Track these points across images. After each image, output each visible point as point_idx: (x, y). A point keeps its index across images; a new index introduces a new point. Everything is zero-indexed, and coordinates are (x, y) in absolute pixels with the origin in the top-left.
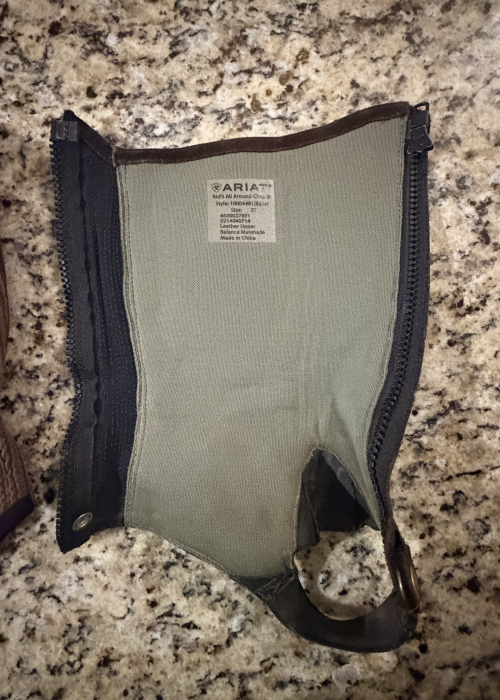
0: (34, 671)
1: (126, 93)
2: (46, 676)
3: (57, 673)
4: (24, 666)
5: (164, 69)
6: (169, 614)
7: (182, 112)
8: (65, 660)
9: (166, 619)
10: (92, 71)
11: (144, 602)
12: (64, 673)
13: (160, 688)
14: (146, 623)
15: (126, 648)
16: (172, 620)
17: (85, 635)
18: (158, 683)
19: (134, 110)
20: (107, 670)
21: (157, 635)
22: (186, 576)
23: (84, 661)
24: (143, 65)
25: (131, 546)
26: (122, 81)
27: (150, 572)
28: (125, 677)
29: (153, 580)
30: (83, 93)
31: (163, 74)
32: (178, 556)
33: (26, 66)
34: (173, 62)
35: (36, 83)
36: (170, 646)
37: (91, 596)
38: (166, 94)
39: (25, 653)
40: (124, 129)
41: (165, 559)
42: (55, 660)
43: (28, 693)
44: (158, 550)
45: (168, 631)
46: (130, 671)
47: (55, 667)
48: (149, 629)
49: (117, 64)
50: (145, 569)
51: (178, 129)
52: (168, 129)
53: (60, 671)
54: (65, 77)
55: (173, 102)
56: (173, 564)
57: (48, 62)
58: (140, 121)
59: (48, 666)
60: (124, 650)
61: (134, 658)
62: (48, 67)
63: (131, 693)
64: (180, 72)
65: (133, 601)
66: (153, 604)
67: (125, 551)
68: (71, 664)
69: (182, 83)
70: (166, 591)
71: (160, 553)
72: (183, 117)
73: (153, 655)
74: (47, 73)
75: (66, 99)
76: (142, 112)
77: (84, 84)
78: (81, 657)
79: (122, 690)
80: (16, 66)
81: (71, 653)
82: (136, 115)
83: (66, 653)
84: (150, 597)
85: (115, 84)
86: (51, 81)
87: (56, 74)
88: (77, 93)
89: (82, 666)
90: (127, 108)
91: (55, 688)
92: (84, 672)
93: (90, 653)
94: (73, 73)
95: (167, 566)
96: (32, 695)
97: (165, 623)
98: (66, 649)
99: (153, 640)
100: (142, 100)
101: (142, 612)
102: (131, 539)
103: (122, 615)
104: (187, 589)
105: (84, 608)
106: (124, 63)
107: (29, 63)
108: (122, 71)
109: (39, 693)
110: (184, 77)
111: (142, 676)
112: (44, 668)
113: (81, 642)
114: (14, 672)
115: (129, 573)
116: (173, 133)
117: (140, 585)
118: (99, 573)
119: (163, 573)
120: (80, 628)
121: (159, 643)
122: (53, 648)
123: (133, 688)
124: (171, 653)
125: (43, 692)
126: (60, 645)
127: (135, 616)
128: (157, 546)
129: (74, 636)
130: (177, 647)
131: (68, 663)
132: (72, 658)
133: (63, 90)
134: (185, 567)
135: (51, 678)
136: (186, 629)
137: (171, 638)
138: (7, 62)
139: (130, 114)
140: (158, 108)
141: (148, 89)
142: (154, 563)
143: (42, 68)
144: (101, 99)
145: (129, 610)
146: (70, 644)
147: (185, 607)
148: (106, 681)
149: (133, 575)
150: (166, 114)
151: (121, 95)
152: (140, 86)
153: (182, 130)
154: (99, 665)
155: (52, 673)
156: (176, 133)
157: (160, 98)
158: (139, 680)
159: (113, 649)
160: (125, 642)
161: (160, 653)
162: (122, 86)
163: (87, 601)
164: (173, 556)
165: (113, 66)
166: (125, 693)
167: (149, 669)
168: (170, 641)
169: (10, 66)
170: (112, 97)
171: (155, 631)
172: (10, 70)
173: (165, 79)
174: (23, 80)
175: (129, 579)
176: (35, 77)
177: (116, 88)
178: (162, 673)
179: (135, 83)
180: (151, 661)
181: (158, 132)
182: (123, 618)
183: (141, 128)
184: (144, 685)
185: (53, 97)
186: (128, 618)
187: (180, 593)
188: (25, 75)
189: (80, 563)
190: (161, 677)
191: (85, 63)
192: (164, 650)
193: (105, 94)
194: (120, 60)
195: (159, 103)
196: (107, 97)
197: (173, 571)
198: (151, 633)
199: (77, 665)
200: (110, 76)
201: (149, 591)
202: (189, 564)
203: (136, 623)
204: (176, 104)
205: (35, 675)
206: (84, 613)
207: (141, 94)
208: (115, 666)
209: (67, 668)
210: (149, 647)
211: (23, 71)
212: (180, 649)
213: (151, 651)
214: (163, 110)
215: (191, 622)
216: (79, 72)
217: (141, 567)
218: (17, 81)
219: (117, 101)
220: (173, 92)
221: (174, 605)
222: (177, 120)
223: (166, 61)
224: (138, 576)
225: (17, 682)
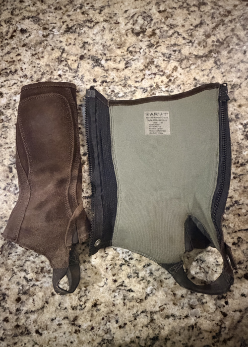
0: (66, 308)
1: (108, 81)
2: (70, 311)
3: (75, 309)
4: (62, 306)
5: (122, 73)
6: (122, 285)
7: (129, 88)
8: (78, 304)
9: (120, 287)
10: (95, 73)
11: (112, 280)
12: (78, 309)
13: (117, 317)
14: (112, 289)
15: (104, 299)
16: (123, 288)
17: (87, 294)
18: (117, 315)
19: (111, 87)
20: (95, 309)
21: (116, 294)
22: (129, 270)
23: (86, 304)
24: (115, 71)
25: (106, 257)
26: (107, 77)
27: (114, 267)
28: (103, 312)
29: (115, 271)
30: (92, 81)
31: (122, 74)
32: (126, 261)
33: (71, 71)
34: (126, 70)
35: (74, 77)
36: (122, 299)
37: (90, 277)
38: (123, 82)
39: (62, 301)
40: (107, 94)
41: (120, 262)
42: (74, 304)
43: (63, 318)
44: (117, 258)
45: (121, 293)
46: (105, 309)
47: (74, 307)
48: (113, 291)
49: (105, 70)
50: (112, 266)
51: (127, 94)
52: (124, 94)
53: (76, 309)
54: (85, 75)
55: (126, 85)
56: (124, 264)
57: (79, 69)
58: (113, 91)
59: (72, 306)
60: (103, 300)
61: (107, 304)
62: (79, 71)
63: (105, 318)
64: (129, 74)
65: (107, 279)
66: (115, 281)
67: (104, 259)
68: (81, 306)
69: (129, 78)
70: (121, 276)
71: (118, 260)
72: (130, 90)
73: (115, 303)
74: (78, 73)
75: (85, 83)
76: (114, 88)
77: (93, 78)
78: (85, 303)
79: (102, 317)
80: (67, 71)
81: (81, 301)
82: (111, 89)
83: (79, 301)
84: (114, 278)
85: (104, 78)
86: (80, 76)
87: (82, 74)
88: (90, 81)
89: (85, 307)
90: (108, 87)
91: (74, 315)
92: (86, 309)
93: (89, 301)
94: (88, 73)
95: (121, 265)
96: (64, 318)
97: (120, 289)
98: (79, 299)
99: (115, 296)
100: (114, 83)
101: (111, 284)
102: (107, 254)
103: (102, 285)
104: (129, 275)
105: (87, 282)
106: (107, 70)
107: (72, 70)
108: (107, 73)
109: (67, 318)
110: (130, 75)
111: (110, 312)
112: (70, 307)
113: (85, 296)
114: (57, 308)
115: (106, 268)
116: (125, 96)
117: (110, 273)
118: (93, 268)
119: (119, 268)
120: (85, 290)
121: (117, 297)
122: (74, 299)
123: (106, 316)
124: (122, 302)
125: (69, 317)
126: (77, 298)
127: (108, 286)
128: (117, 257)
129: (82, 294)
130: (125, 300)
131: (80, 305)
132: (81, 303)
133: (84, 80)
134: (129, 266)
135: (72, 311)
136: (128, 292)
137: (122, 295)
138: (63, 69)
139: (110, 89)
140: (120, 87)
141: (116, 80)
142: (115, 264)
143: (76, 72)
144: (99, 83)
145: (105, 283)
146: (81, 297)
147: (128, 283)
148: (95, 313)
149: (107, 269)
150: (123, 89)
151: (106, 82)
152: (113, 79)
153: (129, 95)
154: (92, 306)
155: (73, 309)
156: (127, 96)
157: (121, 83)
158: (109, 313)
159: (98, 299)
160: (104, 297)
161: (117, 302)
162: (106, 78)
163: (88, 279)
164: (123, 261)
165: (103, 71)
166: (103, 319)
167: (113, 309)
168: (122, 297)
169: (65, 71)
170: (103, 82)
171: (116, 292)
172: (64, 72)
173: (123, 76)
174: (69, 76)
175: (106, 270)
176: (74, 74)
177: (104, 79)
178: (118, 310)
179: (112, 77)
180: (114, 305)
181: (120, 95)
182: (103, 286)
183: (113, 94)
184: (111, 315)
185: (80, 82)
186: (105, 286)
187: (126, 277)
188: (70, 74)
189: (86, 263)
190: (118, 312)
191: (92, 70)
192: (119, 301)
193: (100, 81)
194: (106, 69)
195: (120, 85)
196: (101, 83)
197: (124, 267)
198: (114, 293)
199: (83, 306)
200: (103, 75)
201: (114, 275)
202: (130, 265)
203: (108, 289)
204: (127, 85)
205: (66, 310)
206: (87, 284)
207: (114, 81)
208: (99, 307)
209: (79, 307)
210: (113, 299)
211: (69, 72)
212: (126, 300)
213: (114, 301)
214: (122, 88)
215: (131, 289)
216: (91, 73)
217: (110, 265)
218: (67, 76)
219: (105, 84)
220: (126, 81)
221: (123, 281)
222: (127, 91)
223: (123, 70)
224: (109, 269)
225: (58, 313)
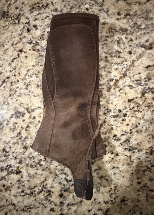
0: (100, 202)
1: (131, 14)
2: (103, 204)
3: (107, 204)
4: (96, 201)
5: (144, 6)
6: (145, 186)
7: (151, 21)
8: (110, 200)
9: (144, 188)
10: (119, 7)
11: (136, 182)
13: (142, 210)
14: (137, 189)
16: (146, 188)
17: (117, 192)
18: (141, 208)
19: (134, 20)
20: (124, 203)
22: (151, 175)
23: (116, 200)
24: (137, 5)
25: (132, 164)
26: (130, 10)
27: (138, 173)
28: (130, 206)
29: (139, 176)
30: (116, 14)
32: (148, 168)
33: (97, 5)
34: (148, 4)
35: (100, 10)
36: (145, 197)
37: (118, 179)
38: (145, 14)
39: (97, 197)
40: (130, 26)
41: (143, 169)
42: (106, 199)
43: (97, 209)
44: (141, 166)
45: (144, 191)
46: (131, 204)
47: (106, 201)
49: (128, 4)
50: (137, 172)
51: (149, 26)
52: (145, 26)
53: (108, 203)
54: (110, 8)
55: (147, 17)
56: (146, 170)
57: (104, 3)
58: (136, 24)
59: (104, 201)
60: (130, 197)
61: (133, 200)
62: (104, 5)
63: (132, 210)
64: (150, 7)
65: (133, 182)
66: (139, 183)
67: (130, 166)
69: (151, 11)
70: (144, 179)
71: (142, 167)
73: (139, 199)
74: (104, 7)
75: (110, 16)
76: (136, 20)
77: (117, 11)
78: (115, 199)
79: (129, 210)
80: (93, 4)
81: (112, 197)
82: (134, 21)
83: (110, 197)
84: (139, 181)
85: (127, 11)
86: (105, 10)
87: (107, 7)
88: (114, 14)
90: (132, 19)
91: (106, 208)
92: (116, 204)
93: (118, 198)
94: (113, 7)
95: (144, 171)
96: (99, 210)
97: (143, 189)
98: (110, 196)
99: (139, 195)
100: (137, 16)
101: (136, 185)
102: (132, 162)
103: (129, 186)
104: (151, 179)
105: (116, 183)
106: (131, 4)
108: (130, 7)
109: (101, 209)
110: (151, 9)
111: (135, 206)
112: (103, 202)
113: (115, 194)
114: (93, 202)
115: (131, 173)
116: (147, 28)
117: (135, 176)
118: (121, 172)
119: (143, 173)
120: (115, 189)
121: (141, 195)
122: (106, 195)
124: (145, 199)
125: (102, 209)
126: (108, 195)
127: (133, 187)
128: (141, 164)
129: (113, 192)
130: (147, 197)
131: (111, 200)
132: (112, 199)
133: (110, 13)
134: (150, 171)
135: (105, 205)
136: (150, 192)
137: (145, 194)
138: (90, 3)
140: (142, 19)
141: (139, 13)
142: (139, 170)
143: (102, 5)
145: (131, 185)
146: (111, 194)
147: (150, 184)
148: (123, 207)
152: (136, 12)
154: (121, 202)
155: (106, 203)
157: (143, 16)
159: (126, 197)
160: (130, 195)
161: (141, 199)
162: (130, 12)
163: (117, 181)
164: (146, 168)
165: (126, 5)
167: (138, 204)
168: (145, 195)
170: (126, 15)
171: (140, 192)
172: (91, 6)
173: (145, 9)
174: (96, 9)
175: (131, 175)
176: (100, 8)
177: (128, 12)
178: (142, 205)
180: (139, 201)
181: (142, 27)
183: (136, 26)
184: (136, 209)
185: (106, 15)
186: (131, 187)
187: (148, 180)
188: (96, 7)
189: (115, 169)
191: (116, 4)
192: (143, 198)
193: (124, 14)
195: (142, 17)
196: (124, 15)
197: (146, 173)
198: (138, 192)
199: (114, 201)
200: (126, 8)
201: (138, 179)
202: (152, 171)
203: (134, 189)
204: (149, 18)
205: (100, 204)
206: (116, 185)
207: (136, 14)
208: (126, 202)
209: (110, 202)
210: (138, 197)
212: (149, 198)
213: (138, 198)
214: (144, 20)
215: (152, 189)
216: (115, 7)
217: (135, 171)
218: (93, 10)
219: (128, 17)
220: (148, 14)
221: (146, 184)
222: (149, 23)
223: (145, 3)
224: (134, 174)
225: (94, 206)
